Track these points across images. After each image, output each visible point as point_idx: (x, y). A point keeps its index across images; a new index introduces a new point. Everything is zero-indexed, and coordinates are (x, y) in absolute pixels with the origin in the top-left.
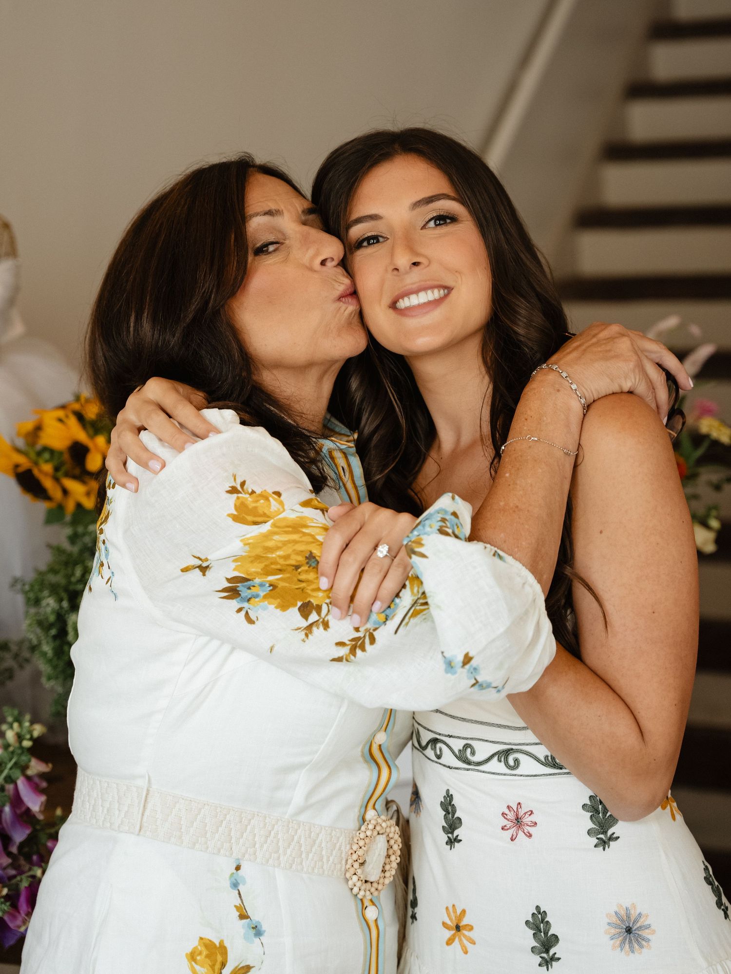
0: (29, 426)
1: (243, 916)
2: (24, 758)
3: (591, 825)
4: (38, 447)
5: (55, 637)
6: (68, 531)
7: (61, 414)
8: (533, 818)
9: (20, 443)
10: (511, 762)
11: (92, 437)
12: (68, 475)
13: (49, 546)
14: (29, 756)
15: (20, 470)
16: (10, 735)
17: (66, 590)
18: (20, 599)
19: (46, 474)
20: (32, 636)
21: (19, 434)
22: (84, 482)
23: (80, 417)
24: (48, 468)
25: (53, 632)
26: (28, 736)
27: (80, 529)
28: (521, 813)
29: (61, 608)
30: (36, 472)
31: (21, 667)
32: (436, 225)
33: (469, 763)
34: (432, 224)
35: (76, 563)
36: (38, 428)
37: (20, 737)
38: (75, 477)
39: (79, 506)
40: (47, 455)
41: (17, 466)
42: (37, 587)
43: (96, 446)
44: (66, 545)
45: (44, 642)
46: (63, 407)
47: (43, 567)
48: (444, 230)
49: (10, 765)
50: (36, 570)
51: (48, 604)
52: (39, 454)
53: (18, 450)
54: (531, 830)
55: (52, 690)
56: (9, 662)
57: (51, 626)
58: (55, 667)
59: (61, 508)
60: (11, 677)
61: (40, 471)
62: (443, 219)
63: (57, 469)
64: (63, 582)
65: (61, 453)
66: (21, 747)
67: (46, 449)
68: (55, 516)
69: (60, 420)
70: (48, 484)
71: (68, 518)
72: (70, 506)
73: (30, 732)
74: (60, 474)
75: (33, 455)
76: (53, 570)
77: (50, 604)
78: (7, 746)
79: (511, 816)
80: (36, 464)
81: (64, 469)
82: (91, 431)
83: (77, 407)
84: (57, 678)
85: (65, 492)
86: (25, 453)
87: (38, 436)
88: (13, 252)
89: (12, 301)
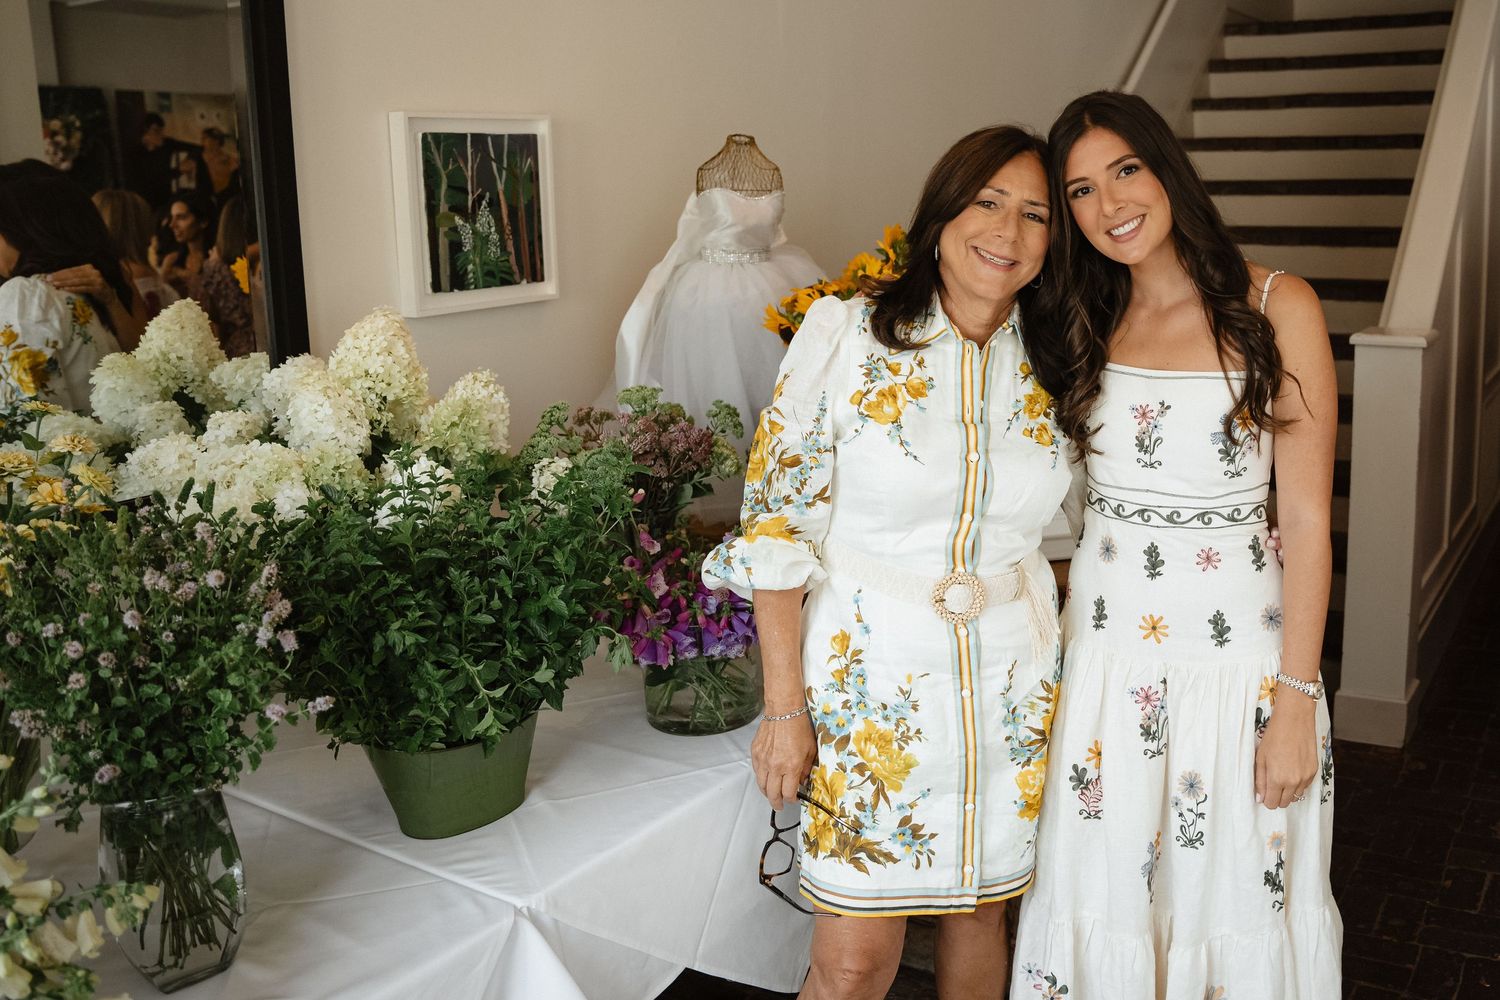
0: (789, 299)
1: (859, 620)
3: (1254, 558)
4: (795, 314)
7: (810, 291)
8: (1218, 557)
9: (783, 310)
10: (1206, 520)
15: (782, 327)
28: (1211, 553)
32: (1127, 174)
33: (1176, 523)
34: (1123, 174)
36: (795, 301)
41: (781, 325)
46: (811, 287)
48: (1132, 177)
52: (795, 318)
53: (781, 315)
54: (1217, 564)
62: (1129, 170)
69: (809, 295)
75: (791, 318)
79: (1204, 555)
86: (787, 318)
87: (795, 306)
88: (781, 187)
89: (779, 219)
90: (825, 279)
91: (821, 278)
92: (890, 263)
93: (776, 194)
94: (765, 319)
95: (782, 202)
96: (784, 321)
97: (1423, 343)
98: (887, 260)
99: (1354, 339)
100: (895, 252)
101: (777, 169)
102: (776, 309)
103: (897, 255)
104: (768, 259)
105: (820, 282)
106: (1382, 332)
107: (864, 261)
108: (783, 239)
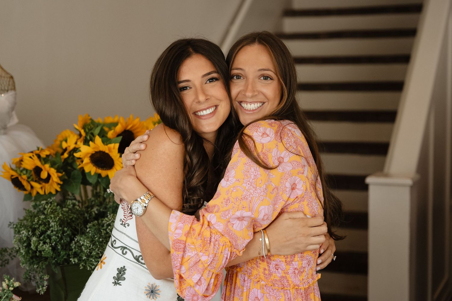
0: (18, 160)
2: (11, 294)
4: (21, 169)
5: (26, 247)
6: (33, 203)
7: (31, 155)
9: (14, 166)
11: (43, 165)
12: (33, 180)
13: (24, 209)
14: (12, 294)
15: (13, 177)
16: (4, 285)
17: (31, 227)
18: (12, 231)
19: (24, 180)
20: (16, 246)
21: (13, 163)
22: (40, 184)
23: (39, 156)
24: (25, 177)
25: (25, 244)
26: (12, 286)
27: (38, 203)
29: (29, 234)
30: (20, 178)
31: (12, 259)
32: (210, 82)
34: (208, 82)
35: (35, 217)
36: (21, 160)
37: (8, 286)
38: (36, 181)
39: (38, 193)
40: (25, 172)
41: (12, 176)
42: (19, 226)
43: (45, 169)
44: (32, 209)
45: (21, 249)
46: (32, 152)
47: (22, 218)
49: (4, 298)
50: (18, 219)
51: (23, 233)
52: (21, 171)
53: (12, 169)
55: (24, 268)
56: (7, 257)
57: (25, 242)
58: (25, 259)
59: (30, 194)
60: (8, 263)
61: (22, 178)
62: (212, 80)
63: (28, 178)
64: (30, 224)
65: (31, 171)
66: (9, 290)
67: (24, 169)
68: (28, 197)
69: (30, 157)
70: (25, 183)
71: (33, 199)
72: (34, 193)
73: (13, 284)
74: (29, 180)
75: (19, 172)
76: (25, 219)
77: (24, 233)
78: (3, 290)
80: (20, 175)
81: (31, 177)
82: (43, 162)
83: (38, 152)
84: (26, 263)
85: (32, 187)
86: (16, 171)
87: (21, 164)
88: (14, 89)
89: (13, 109)
90: (41, 146)
91: (39, 146)
92: (82, 138)
93: (11, 93)
94: (2, 172)
95: (15, 98)
96: (14, 173)
97: (409, 182)
98: (80, 135)
99: (369, 180)
100: (85, 131)
101: (12, 77)
102: (9, 166)
103: (87, 133)
104: (5, 134)
105: (38, 149)
106: (387, 176)
107: (67, 135)
108: (15, 120)
